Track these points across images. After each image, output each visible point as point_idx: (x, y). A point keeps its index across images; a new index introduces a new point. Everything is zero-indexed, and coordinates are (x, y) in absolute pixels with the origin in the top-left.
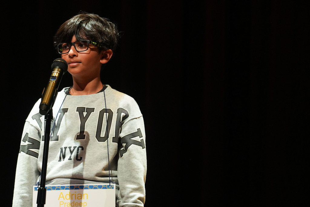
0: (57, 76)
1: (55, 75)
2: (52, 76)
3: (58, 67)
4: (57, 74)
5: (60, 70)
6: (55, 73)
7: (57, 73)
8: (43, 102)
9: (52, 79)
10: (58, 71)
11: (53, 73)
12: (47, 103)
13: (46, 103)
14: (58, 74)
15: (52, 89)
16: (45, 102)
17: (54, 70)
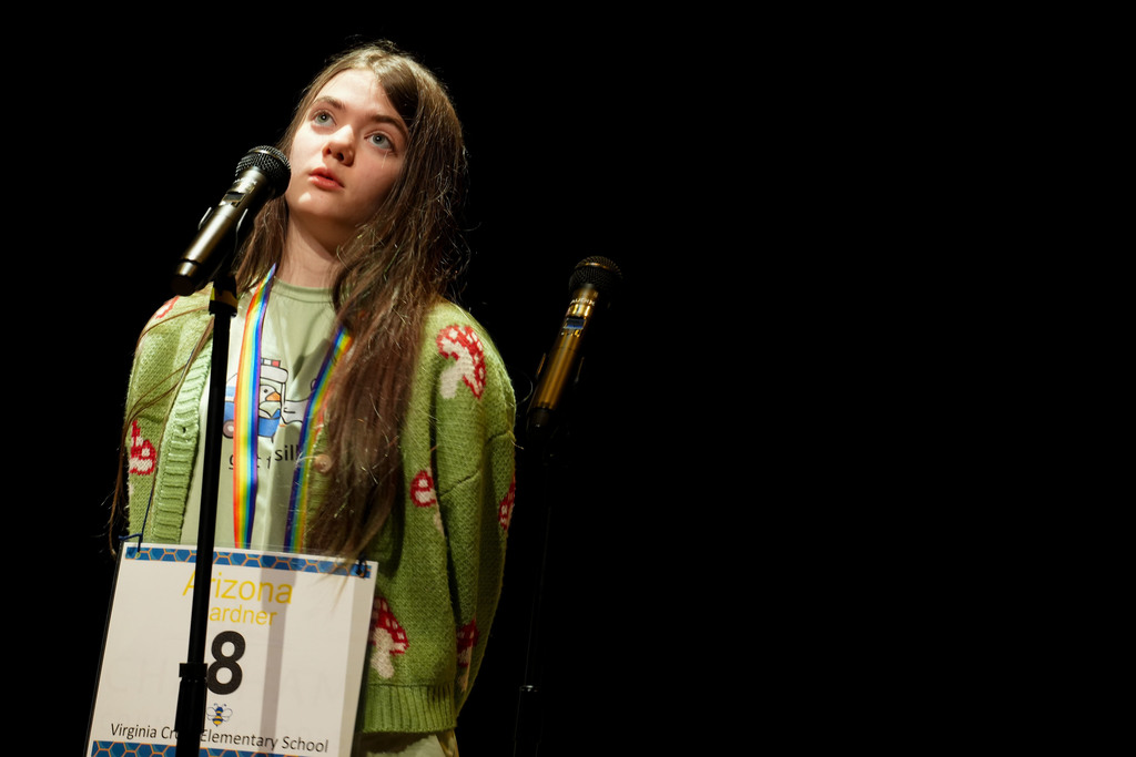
0: (586, 315)
1: (580, 311)
2: (571, 316)
3: (589, 285)
4: (585, 309)
5: (596, 294)
6: (582, 307)
7: (587, 305)
8: (541, 400)
9: (569, 323)
10: (589, 298)
11: (574, 304)
12: (552, 403)
13: (548, 404)
14: (588, 308)
15: (570, 359)
16: (546, 401)
17: (577, 297)
